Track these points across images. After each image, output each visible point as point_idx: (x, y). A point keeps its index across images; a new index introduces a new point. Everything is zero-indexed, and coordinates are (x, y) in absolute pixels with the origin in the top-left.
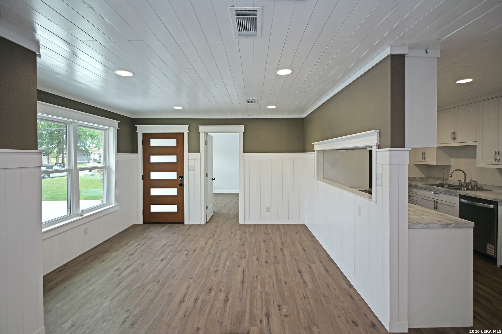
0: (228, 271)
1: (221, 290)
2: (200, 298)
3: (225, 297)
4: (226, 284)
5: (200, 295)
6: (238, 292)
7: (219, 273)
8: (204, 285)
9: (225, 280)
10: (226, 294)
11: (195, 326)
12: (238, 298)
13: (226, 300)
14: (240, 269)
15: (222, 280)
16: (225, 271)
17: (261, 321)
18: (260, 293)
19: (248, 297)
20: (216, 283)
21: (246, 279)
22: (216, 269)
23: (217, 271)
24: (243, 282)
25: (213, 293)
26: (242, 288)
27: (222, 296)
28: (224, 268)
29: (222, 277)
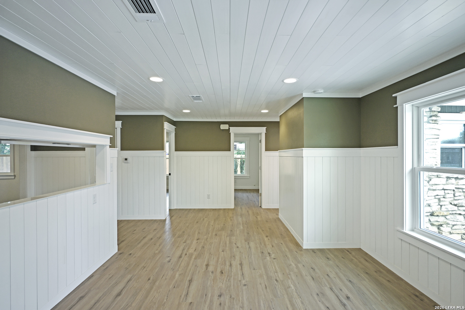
0: (206, 295)
1: (212, 272)
2: (228, 266)
3: (209, 267)
4: (208, 279)
5: (229, 268)
6: (198, 271)
7: (217, 293)
8: (229, 277)
9: (209, 283)
10: (208, 269)
11: (225, 252)
12: (198, 267)
13: (207, 265)
14: (189, 300)
15: (212, 282)
16: (210, 295)
17: (186, 254)
18: (178, 270)
19: (189, 268)
20: (218, 279)
21: (187, 283)
22: (222, 299)
23: (220, 296)
24: (190, 281)
25: (219, 270)
26: (193, 275)
27: (211, 268)
28: (211, 301)
29: (213, 287)
